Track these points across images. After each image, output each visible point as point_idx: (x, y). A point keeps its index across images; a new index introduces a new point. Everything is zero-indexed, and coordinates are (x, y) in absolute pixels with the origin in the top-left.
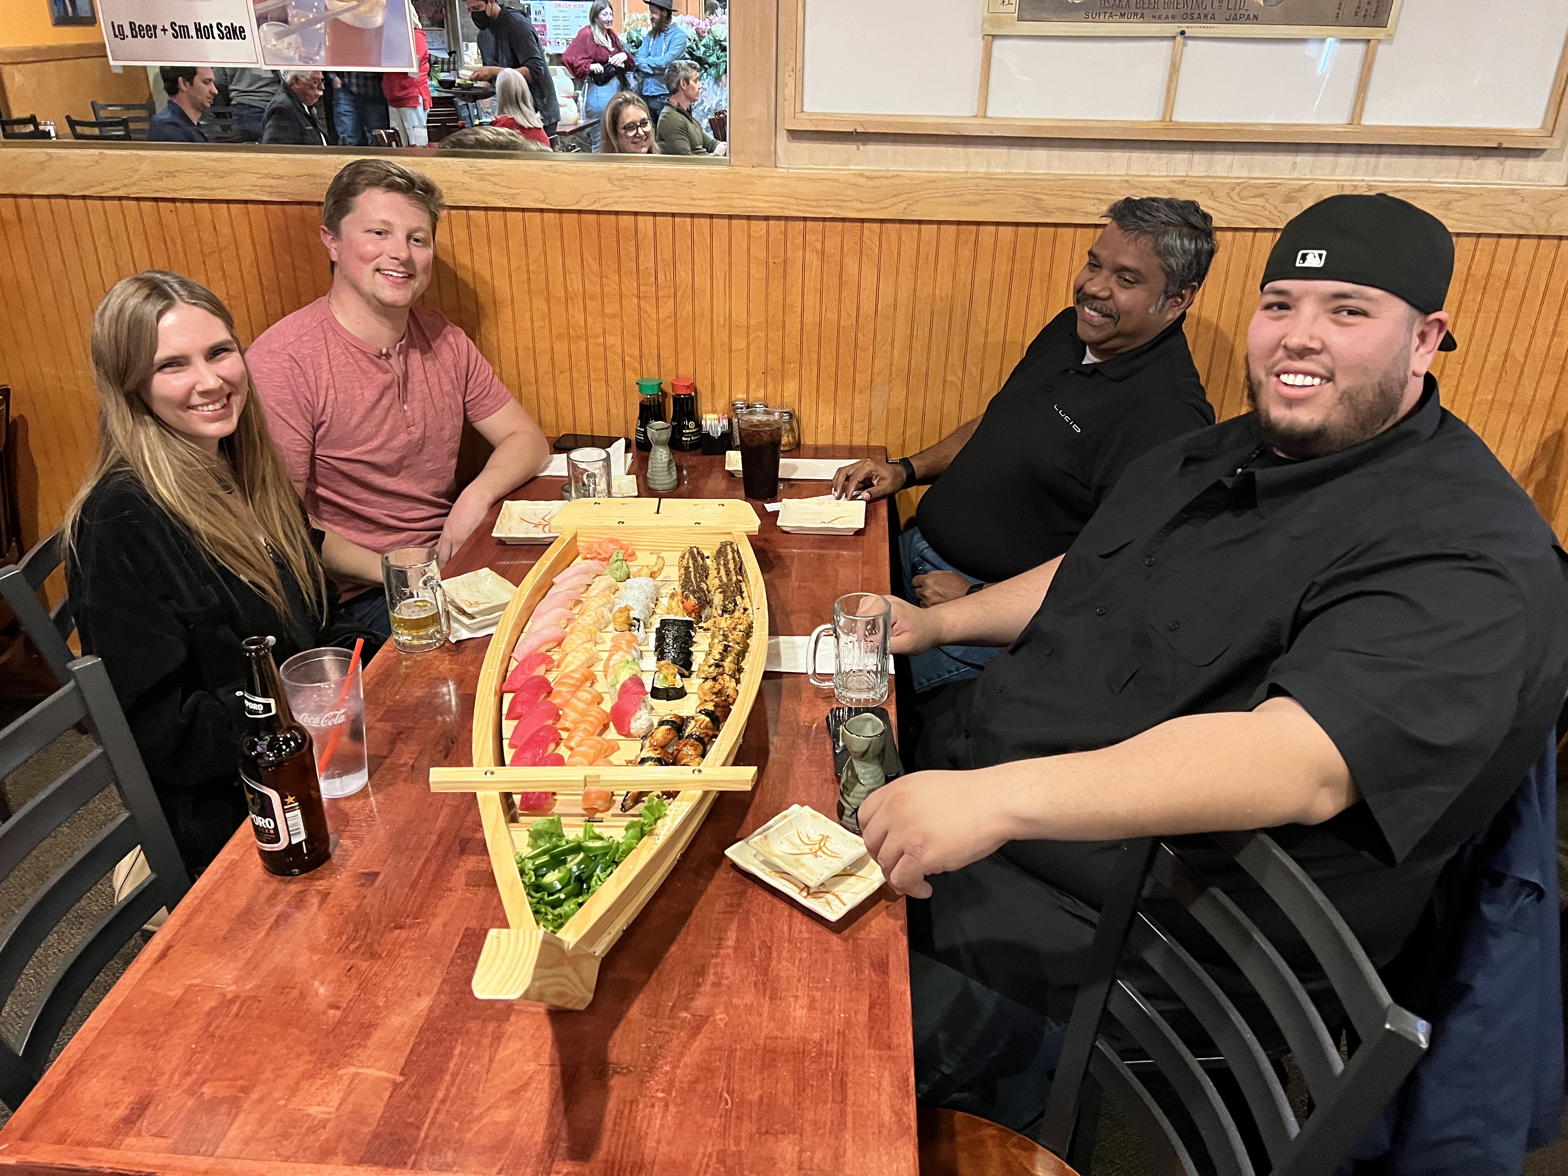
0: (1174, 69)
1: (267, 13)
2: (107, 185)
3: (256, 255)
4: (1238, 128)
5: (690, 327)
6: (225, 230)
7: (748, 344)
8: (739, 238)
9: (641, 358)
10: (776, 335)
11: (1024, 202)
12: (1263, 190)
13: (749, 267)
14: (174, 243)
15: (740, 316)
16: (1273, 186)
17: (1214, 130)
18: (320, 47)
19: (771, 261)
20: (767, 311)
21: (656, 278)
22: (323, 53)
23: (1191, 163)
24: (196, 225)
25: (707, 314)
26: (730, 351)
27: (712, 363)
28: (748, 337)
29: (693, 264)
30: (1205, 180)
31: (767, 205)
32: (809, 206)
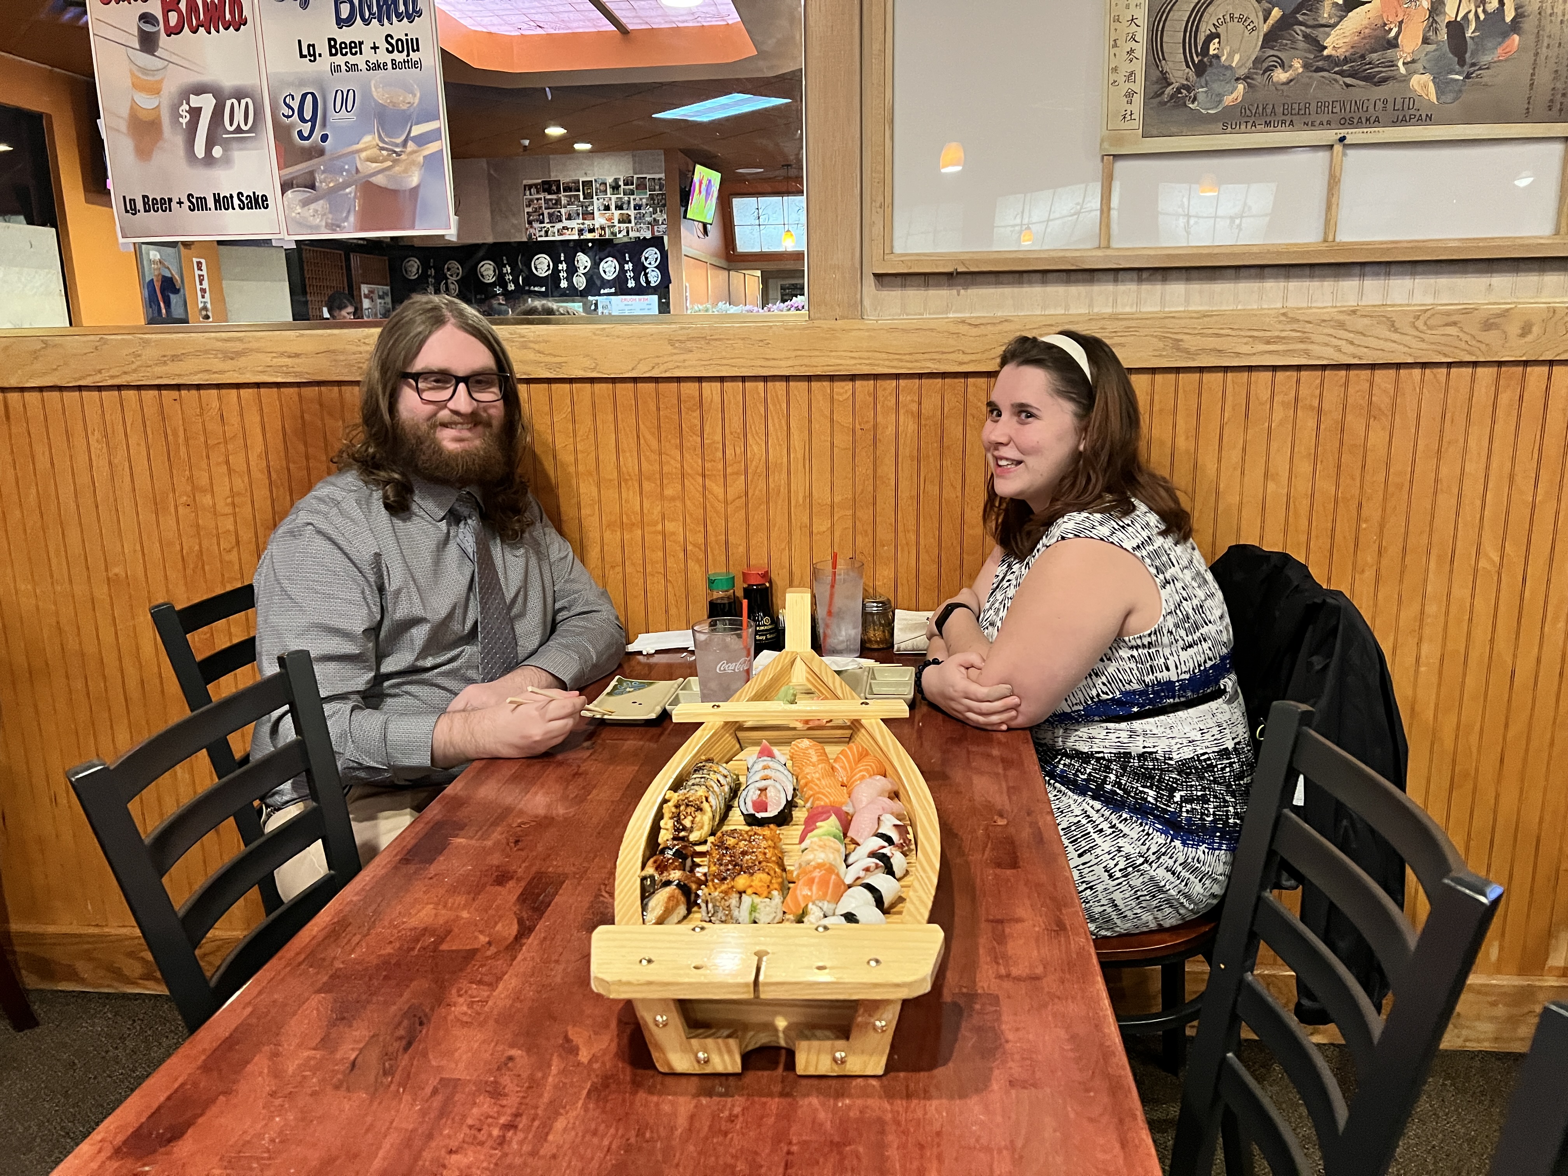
0: (1333, 182)
1: (293, 178)
2: (105, 374)
3: (266, 446)
4: (1416, 246)
5: (764, 507)
6: (233, 419)
7: (833, 525)
8: (821, 403)
9: (706, 545)
10: (865, 514)
11: (1161, 345)
12: (1454, 318)
13: (832, 436)
14: (175, 434)
15: (822, 494)
16: (1466, 312)
17: (1388, 249)
18: (349, 212)
19: (858, 427)
20: (854, 485)
21: (724, 452)
22: (352, 219)
23: (1361, 292)
24: (201, 415)
25: (784, 491)
26: (811, 533)
27: (790, 550)
28: (832, 515)
29: (767, 435)
30: (1382, 309)
31: (853, 362)
32: (901, 360)
